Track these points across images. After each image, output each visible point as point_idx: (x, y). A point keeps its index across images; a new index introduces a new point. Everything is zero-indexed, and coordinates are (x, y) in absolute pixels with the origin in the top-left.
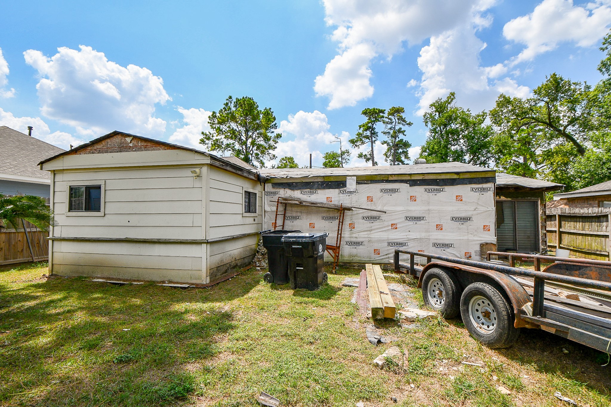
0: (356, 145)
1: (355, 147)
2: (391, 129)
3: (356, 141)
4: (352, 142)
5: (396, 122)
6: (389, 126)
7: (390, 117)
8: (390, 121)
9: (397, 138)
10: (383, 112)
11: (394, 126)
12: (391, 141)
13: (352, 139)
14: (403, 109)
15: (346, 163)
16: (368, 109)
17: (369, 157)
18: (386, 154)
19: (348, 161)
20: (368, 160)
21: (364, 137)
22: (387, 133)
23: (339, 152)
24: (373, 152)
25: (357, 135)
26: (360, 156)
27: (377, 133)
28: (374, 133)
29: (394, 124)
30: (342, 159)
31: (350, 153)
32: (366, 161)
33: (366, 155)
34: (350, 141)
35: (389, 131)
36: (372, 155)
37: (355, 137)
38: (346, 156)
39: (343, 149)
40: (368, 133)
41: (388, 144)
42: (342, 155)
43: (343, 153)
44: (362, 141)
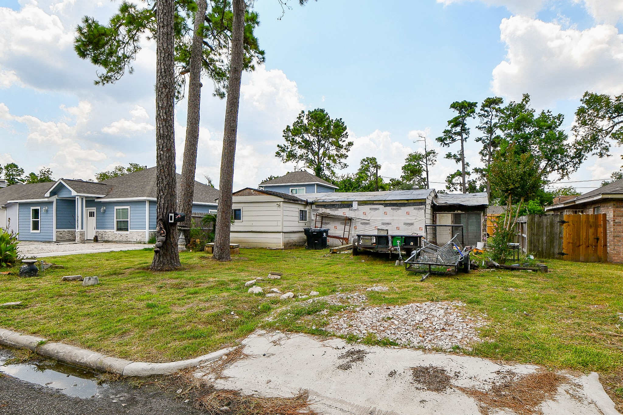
0: (445, 143)
1: (444, 146)
2: (487, 123)
3: (445, 139)
4: (440, 140)
5: (492, 115)
6: (486, 120)
7: (486, 109)
8: (486, 113)
9: (494, 134)
10: (474, 105)
11: (490, 120)
12: (486, 138)
13: (439, 137)
14: (501, 99)
15: (432, 165)
16: (457, 102)
17: (459, 157)
18: (481, 153)
19: (435, 162)
20: (458, 160)
21: (455, 133)
22: (483, 128)
23: (424, 153)
24: (463, 152)
25: (444, 132)
26: (449, 156)
27: (468, 129)
28: (464, 130)
29: (490, 117)
30: (427, 161)
31: (436, 153)
32: (456, 162)
33: (455, 155)
34: (436, 139)
35: (485, 125)
36: (462, 154)
37: (442, 135)
38: (432, 157)
39: (428, 150)
40: (458, 129)
41: (484, 142)
42: (427, 156)
43: (428, 154)
44: (453, 138)
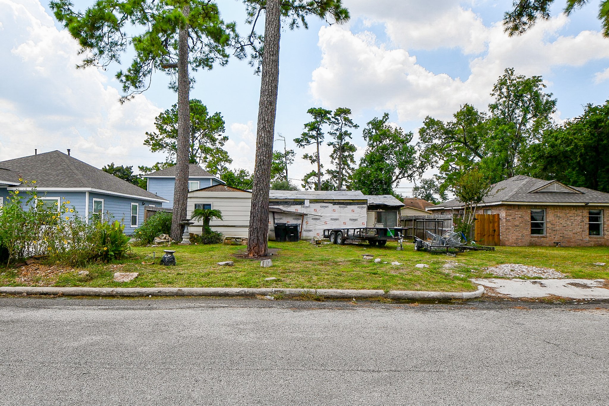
0: (301, 145)
1: (300, 147)
2: (337, 130)
3: (302, 141)
4: (298, 141)
5: (342, 123)
6: (336, 127)
7: (337, 117)
8: (336, 121)
9: (343, 140)
10: (329, 112)
11: (340, 128)
12: (337, 143)
13: (297, 138)
14: (350, 110)
15: (290, 164)
16: (315, 108)
17: (315, 158)
18: (332, 156)
19: (292, 162)
20: (313, 161)
21: (310, 137)
22: (334, 134)
23: (283, 152)
24: (318, 154)
25: (303, 135)
26: (306, 157)
27: (323, 134)
28: (320, 135)
29: (340, 125)
30: (286, 160)
31: (295, 153)
32: (311, 163)
33: (311, 157)
34: (294, 140)
35: (336, 132)
36: (318, 157)
37: (300, 137)
38: (291, 156)
39: (288, 149)
40: (314, 133)
41: (334, 146)
42: (286, 155)
43: (287, 153)
44: (308, 140)
